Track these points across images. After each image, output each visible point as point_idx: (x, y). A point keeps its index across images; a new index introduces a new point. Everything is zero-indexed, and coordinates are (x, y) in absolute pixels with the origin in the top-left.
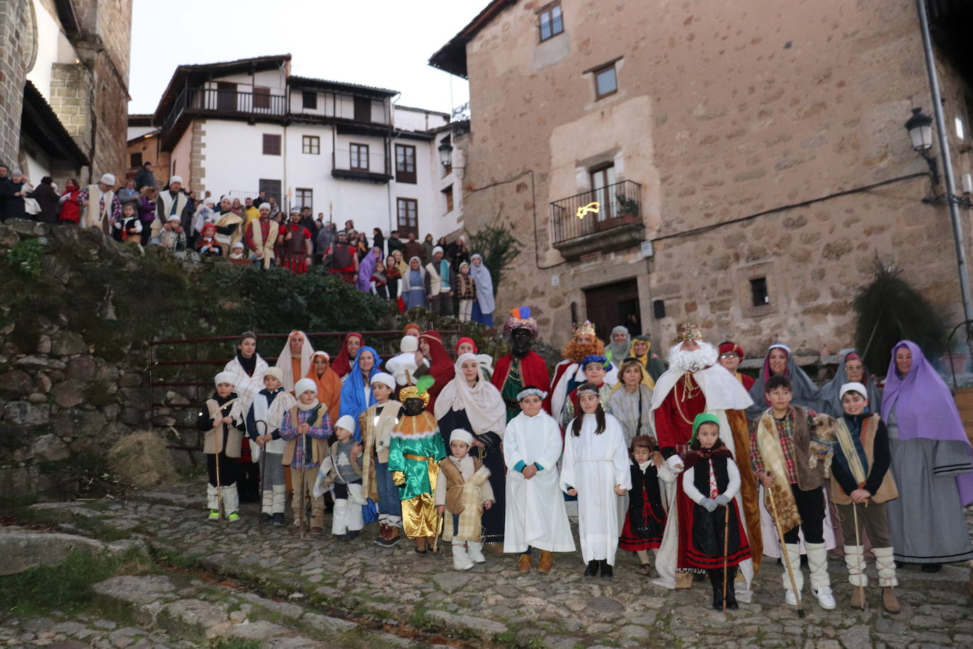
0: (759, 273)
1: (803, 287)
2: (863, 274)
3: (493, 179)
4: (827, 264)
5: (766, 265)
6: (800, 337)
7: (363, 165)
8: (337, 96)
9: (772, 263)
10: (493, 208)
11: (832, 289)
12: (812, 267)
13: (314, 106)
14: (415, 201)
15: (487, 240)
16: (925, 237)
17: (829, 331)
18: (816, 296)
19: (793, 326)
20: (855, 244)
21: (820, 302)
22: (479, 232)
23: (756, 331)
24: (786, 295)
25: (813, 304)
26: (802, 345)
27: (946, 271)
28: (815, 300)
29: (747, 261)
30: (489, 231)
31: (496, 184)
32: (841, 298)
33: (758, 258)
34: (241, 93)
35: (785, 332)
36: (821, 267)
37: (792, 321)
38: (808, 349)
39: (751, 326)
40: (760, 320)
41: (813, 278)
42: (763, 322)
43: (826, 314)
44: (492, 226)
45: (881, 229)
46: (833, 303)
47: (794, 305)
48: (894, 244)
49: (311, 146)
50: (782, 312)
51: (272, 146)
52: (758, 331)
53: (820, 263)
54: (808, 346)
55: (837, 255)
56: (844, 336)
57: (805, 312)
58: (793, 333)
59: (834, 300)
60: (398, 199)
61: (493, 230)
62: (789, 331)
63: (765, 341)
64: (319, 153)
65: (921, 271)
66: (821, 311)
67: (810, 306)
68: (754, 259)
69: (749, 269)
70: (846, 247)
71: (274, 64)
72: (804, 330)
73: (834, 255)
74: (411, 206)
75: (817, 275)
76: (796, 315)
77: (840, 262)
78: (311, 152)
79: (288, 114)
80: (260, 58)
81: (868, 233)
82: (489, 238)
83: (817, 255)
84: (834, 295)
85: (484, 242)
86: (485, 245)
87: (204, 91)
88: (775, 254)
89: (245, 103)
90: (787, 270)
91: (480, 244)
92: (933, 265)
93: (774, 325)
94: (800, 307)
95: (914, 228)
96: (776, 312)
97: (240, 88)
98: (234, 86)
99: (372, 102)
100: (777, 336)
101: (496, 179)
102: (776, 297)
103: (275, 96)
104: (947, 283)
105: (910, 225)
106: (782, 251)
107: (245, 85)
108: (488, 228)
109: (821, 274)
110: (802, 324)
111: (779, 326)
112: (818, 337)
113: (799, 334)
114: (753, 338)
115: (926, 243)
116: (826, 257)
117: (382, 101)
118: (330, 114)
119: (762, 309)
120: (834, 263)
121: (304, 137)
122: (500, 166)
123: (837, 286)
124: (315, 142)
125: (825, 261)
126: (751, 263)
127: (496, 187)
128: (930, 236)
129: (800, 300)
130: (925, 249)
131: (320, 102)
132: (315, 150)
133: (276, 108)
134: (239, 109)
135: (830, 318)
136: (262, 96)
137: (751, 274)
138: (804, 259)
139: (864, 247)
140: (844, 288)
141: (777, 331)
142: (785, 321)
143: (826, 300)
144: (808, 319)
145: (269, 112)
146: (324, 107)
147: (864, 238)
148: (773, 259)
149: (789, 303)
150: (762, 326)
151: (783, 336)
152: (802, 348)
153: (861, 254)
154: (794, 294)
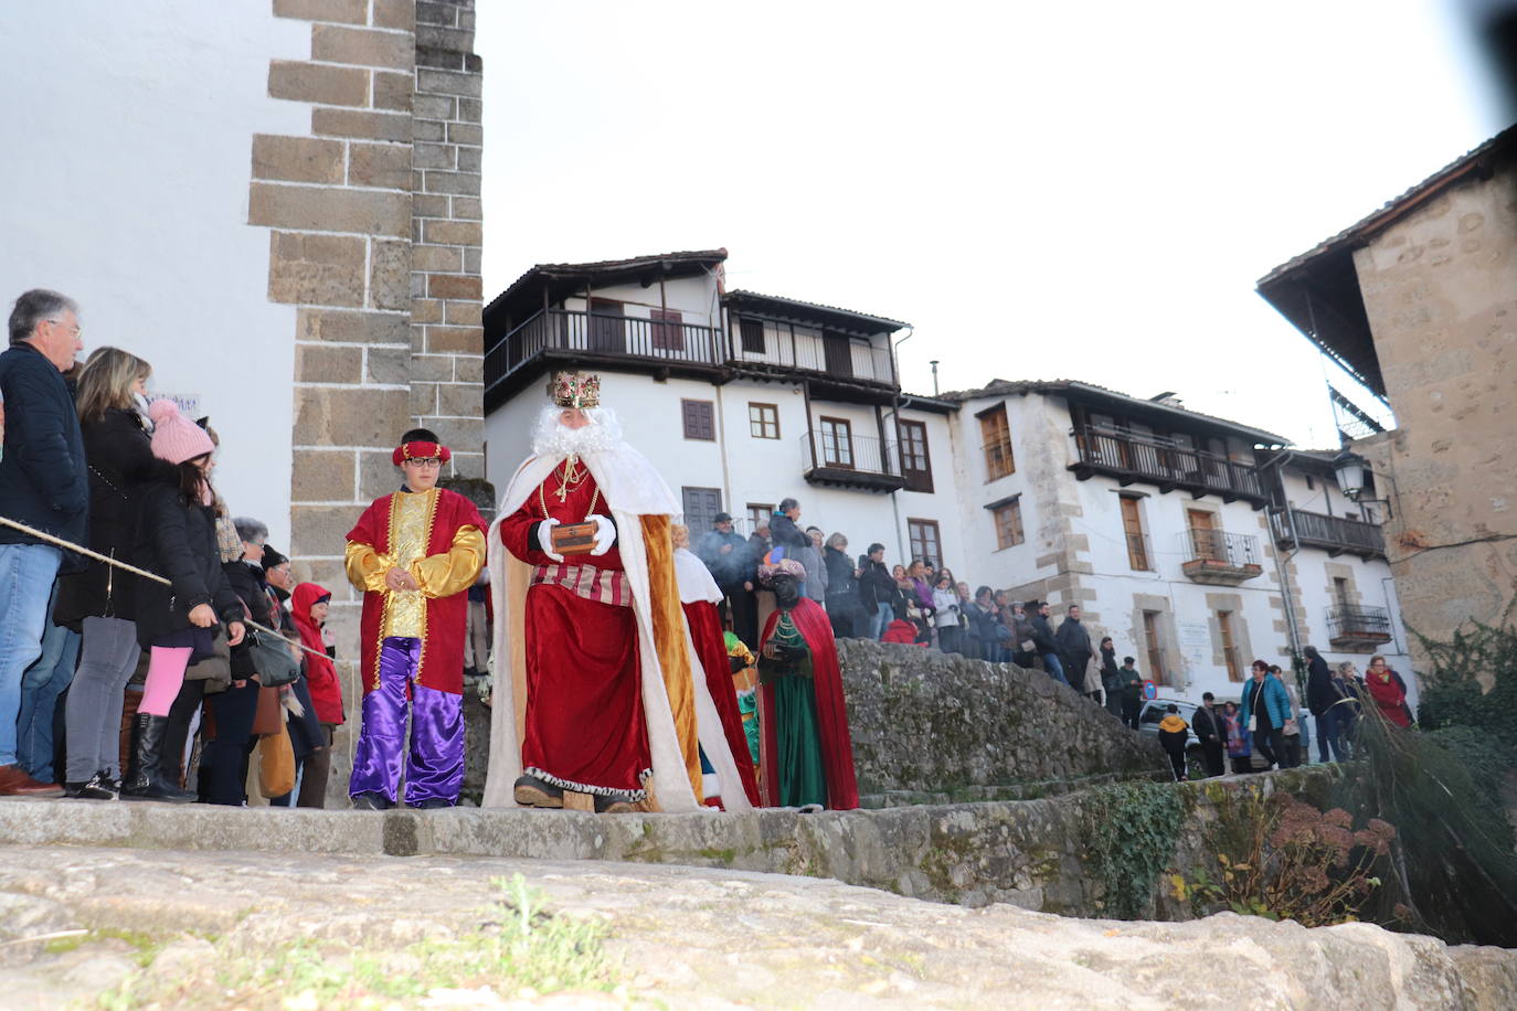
3: (1481, 528)
7: (845, 459)
8: (795, 328)
10: (1492, 586)
13: (761, 349)
14: (934, 524)
15: (1481, 652)
22: (1457, 634)
30: (1488, 634)
31: (1493, 538)
34: (631, 319)
44: (1495, 623)
49: (763, 423)
51: (699, 423)
60: (911, 521)
61: (1499, 633)
64: (778, 437)
71: (698, 266)
74: (929, 531)
78: (764, 435)
79: (732, 363)
80: (675, 255)
82: (1490, 648)
85: (1475, 656)
86: (1478, 663)
87: (565, 315)
89: (639, 340)
91: (1460, 659)
97: (629, 311)
98: (619, 305)
99: (851, 340)
101: (1492, 528)
103: (691, 326)
107: (639, 304)
108: (1483, 628)
117: (866, 340)
118: (788, 361)
121: (752, 405)
122: (1499, 503)
124: (769, 414)
127: (1494, 544)
131: (770, 338)
132: (770, 430)
133: (695, 349)
134: (629, 351)
136: (668, 326)
145: (684, 358)
146: (778, 349)
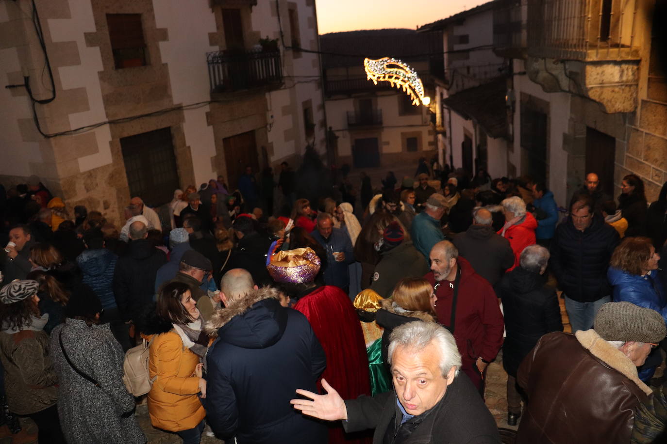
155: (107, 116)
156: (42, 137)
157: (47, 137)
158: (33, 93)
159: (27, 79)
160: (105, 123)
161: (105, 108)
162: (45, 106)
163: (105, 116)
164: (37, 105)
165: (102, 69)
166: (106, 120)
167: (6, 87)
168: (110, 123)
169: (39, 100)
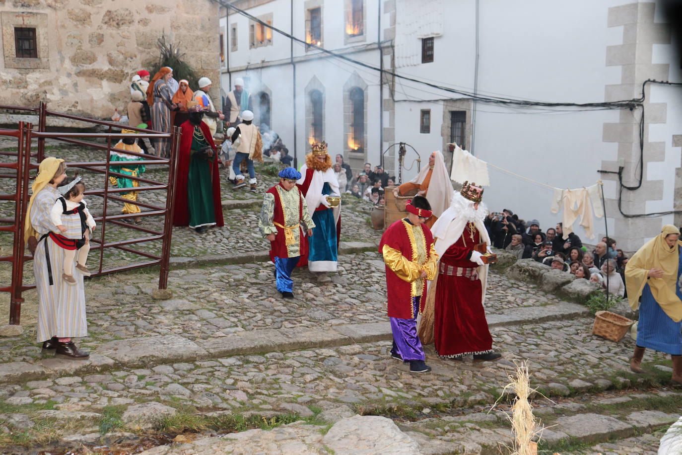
0: (29, 22)
1: (80, 48)
2: (140, 48)
4: (107, 31)
5: (39, 16)
6: (72, 97)
9: (47, 15)
11: (109, 56)
12: (89, 30)
16: (199, 27)
17: (103, 96)
18: (92, 59)
19: (65, 85)
20: (137, 18)
21: (95, 66)
23: (21, 84)
24: (60, 52)
25: (88, 67)
26: (74, 106)
27: (213, 61)
28: (90, 64)
29: (15, 6)
32: (117, 66)
33: (29, 6)
35: (56, 91)
36: (100, 31)
37: (64, 80)
38: (79, 111)
39: (14, 78)
40: (27, 74)
41: (90, 41)
42: (30, 75)
43: (102, 79)
45: (162, 10)
46: (110, 69)
47: (68, 64)
48: (172, 26)
50: (53, 69)
52: (23, 84)
53: (100, 28)
54: (79, 108)
55: (118, 24)
56: (117, 103)
57: (80, 74)
58: (64, 92)
59: (111, 68)
62: (60, 90)
63: (31, 97)
65: (193, 56)
66: (96, 75)
67: (85, 68)
68: (23, 6)
69: (17, 15)
70: (128, 18)
72: (77, 91)
73: (115, 23)
75: (95, 39)
76: (69, 75)
77: (119, 32)
81: (150, 10)
83: (97, 19)
84: (111, 62)
88: (50, 6)
90: (63, 26)
92: (203, 53)
93: (42, 81)
94: (74, 68)
95: (190, 16)
96: (47, 68)
100: (45, 92)
102: (48, 53)
104: (212, 70)
105: (187, 13)
106: (58, 5)
109: (100, 39)
110: (75, 85)
111: (49, 83)
112: (92, 100)
113: (71, 95)
114: (15, 90)
115: (199, 33)
116: (106, 23)
119: (28, 62)
120: (114, 31)
123: (114, 54)
125: (105, 26)
126: (20, 10)
128: (203, 27)
129: (74, 60)
130: (197, 38)
135: (105, 83)
137: (19, 22)
138: (83, 19)
139: (144, 22)
140: (121, 57)
141: (46, 88)
142: (57, 79)
143: (102, 65)
144: (81, 80)
147: (145, 15)
148: (48, 11)
149: (62, 60)
150: (28, 80)
151: (53, 94)
152: (73, 109)
153: (142, 29)
154: (69, 53)
155: (675, 206)
156: (622, 217)
157: (626, 216)
158: (623, 179)
159: (621, 169)
160: (671, 213)
161: (675, 200)
162: (631, 192)
163: (672, 205)
164: (624, 191)
165: (679, 166)
166: (673, 210)
167: (598, 171)
168: (676, 213)
169: (628, 186)
